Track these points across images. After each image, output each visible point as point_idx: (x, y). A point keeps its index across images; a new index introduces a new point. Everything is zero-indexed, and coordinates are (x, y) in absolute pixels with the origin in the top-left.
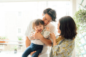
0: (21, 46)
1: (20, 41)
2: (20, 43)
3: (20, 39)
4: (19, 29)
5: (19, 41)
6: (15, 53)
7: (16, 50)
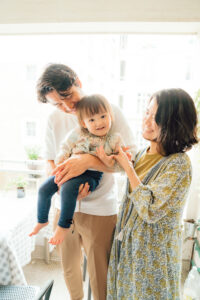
0: (36, 176)
1: (34, 161)
2: (34, 167)
3: (34, 157)
4: (28, 123)
5: (31, 161)
6: (20, 197)
7: (22, 188)
